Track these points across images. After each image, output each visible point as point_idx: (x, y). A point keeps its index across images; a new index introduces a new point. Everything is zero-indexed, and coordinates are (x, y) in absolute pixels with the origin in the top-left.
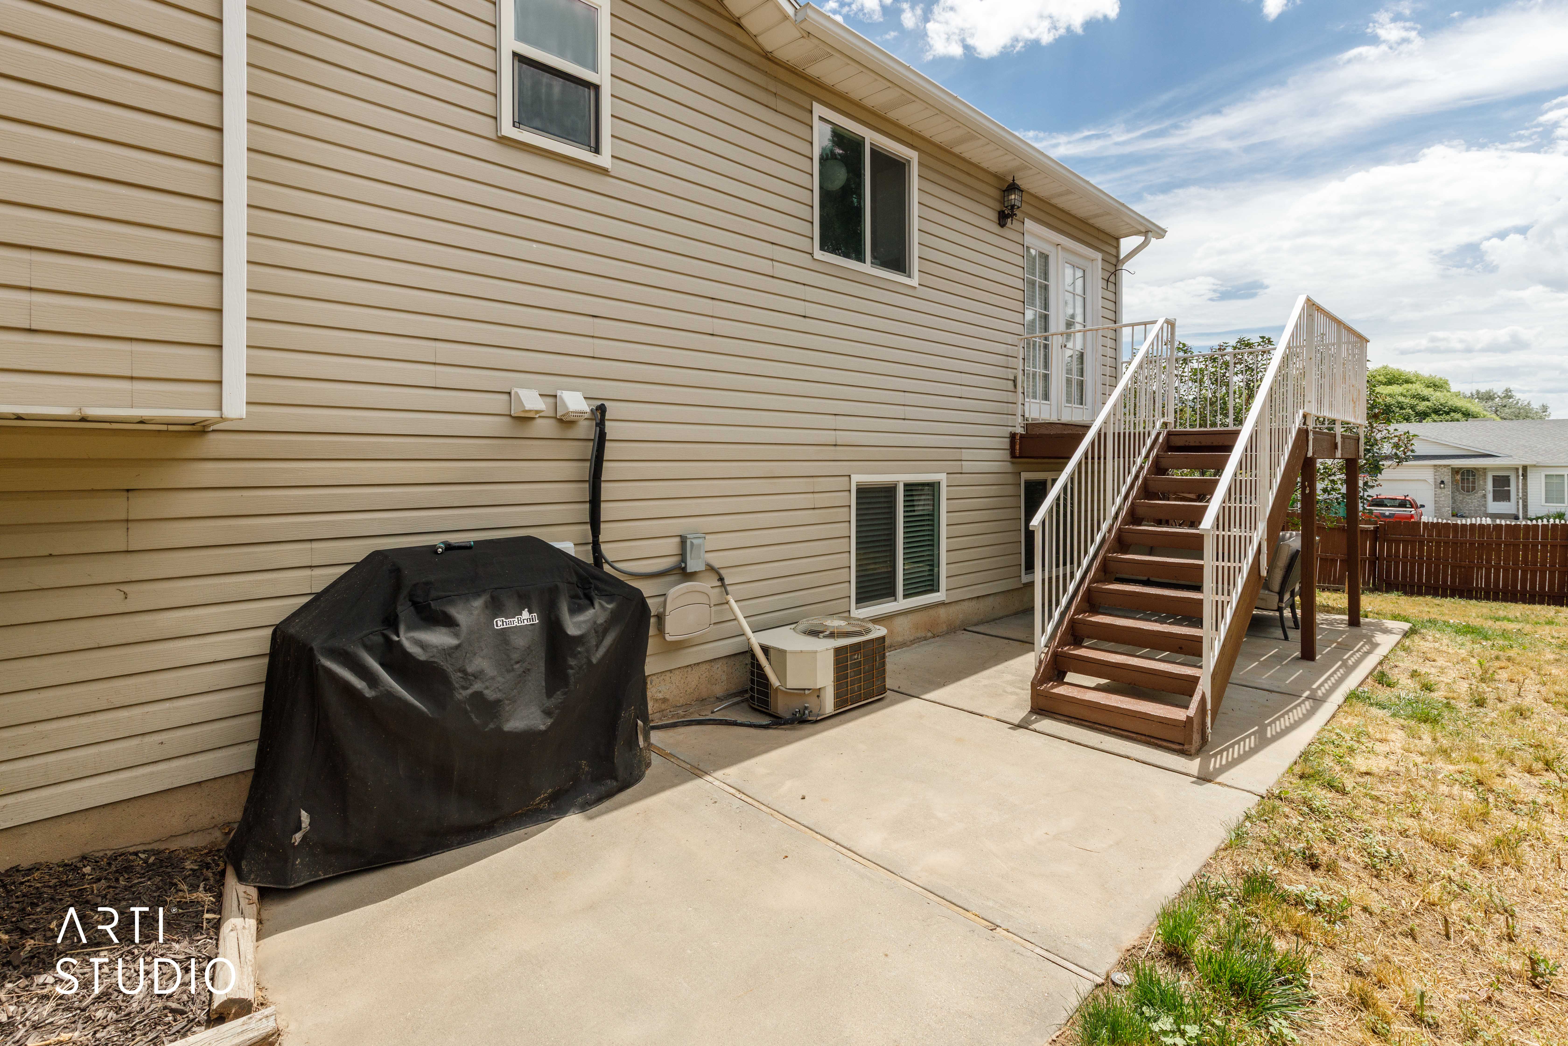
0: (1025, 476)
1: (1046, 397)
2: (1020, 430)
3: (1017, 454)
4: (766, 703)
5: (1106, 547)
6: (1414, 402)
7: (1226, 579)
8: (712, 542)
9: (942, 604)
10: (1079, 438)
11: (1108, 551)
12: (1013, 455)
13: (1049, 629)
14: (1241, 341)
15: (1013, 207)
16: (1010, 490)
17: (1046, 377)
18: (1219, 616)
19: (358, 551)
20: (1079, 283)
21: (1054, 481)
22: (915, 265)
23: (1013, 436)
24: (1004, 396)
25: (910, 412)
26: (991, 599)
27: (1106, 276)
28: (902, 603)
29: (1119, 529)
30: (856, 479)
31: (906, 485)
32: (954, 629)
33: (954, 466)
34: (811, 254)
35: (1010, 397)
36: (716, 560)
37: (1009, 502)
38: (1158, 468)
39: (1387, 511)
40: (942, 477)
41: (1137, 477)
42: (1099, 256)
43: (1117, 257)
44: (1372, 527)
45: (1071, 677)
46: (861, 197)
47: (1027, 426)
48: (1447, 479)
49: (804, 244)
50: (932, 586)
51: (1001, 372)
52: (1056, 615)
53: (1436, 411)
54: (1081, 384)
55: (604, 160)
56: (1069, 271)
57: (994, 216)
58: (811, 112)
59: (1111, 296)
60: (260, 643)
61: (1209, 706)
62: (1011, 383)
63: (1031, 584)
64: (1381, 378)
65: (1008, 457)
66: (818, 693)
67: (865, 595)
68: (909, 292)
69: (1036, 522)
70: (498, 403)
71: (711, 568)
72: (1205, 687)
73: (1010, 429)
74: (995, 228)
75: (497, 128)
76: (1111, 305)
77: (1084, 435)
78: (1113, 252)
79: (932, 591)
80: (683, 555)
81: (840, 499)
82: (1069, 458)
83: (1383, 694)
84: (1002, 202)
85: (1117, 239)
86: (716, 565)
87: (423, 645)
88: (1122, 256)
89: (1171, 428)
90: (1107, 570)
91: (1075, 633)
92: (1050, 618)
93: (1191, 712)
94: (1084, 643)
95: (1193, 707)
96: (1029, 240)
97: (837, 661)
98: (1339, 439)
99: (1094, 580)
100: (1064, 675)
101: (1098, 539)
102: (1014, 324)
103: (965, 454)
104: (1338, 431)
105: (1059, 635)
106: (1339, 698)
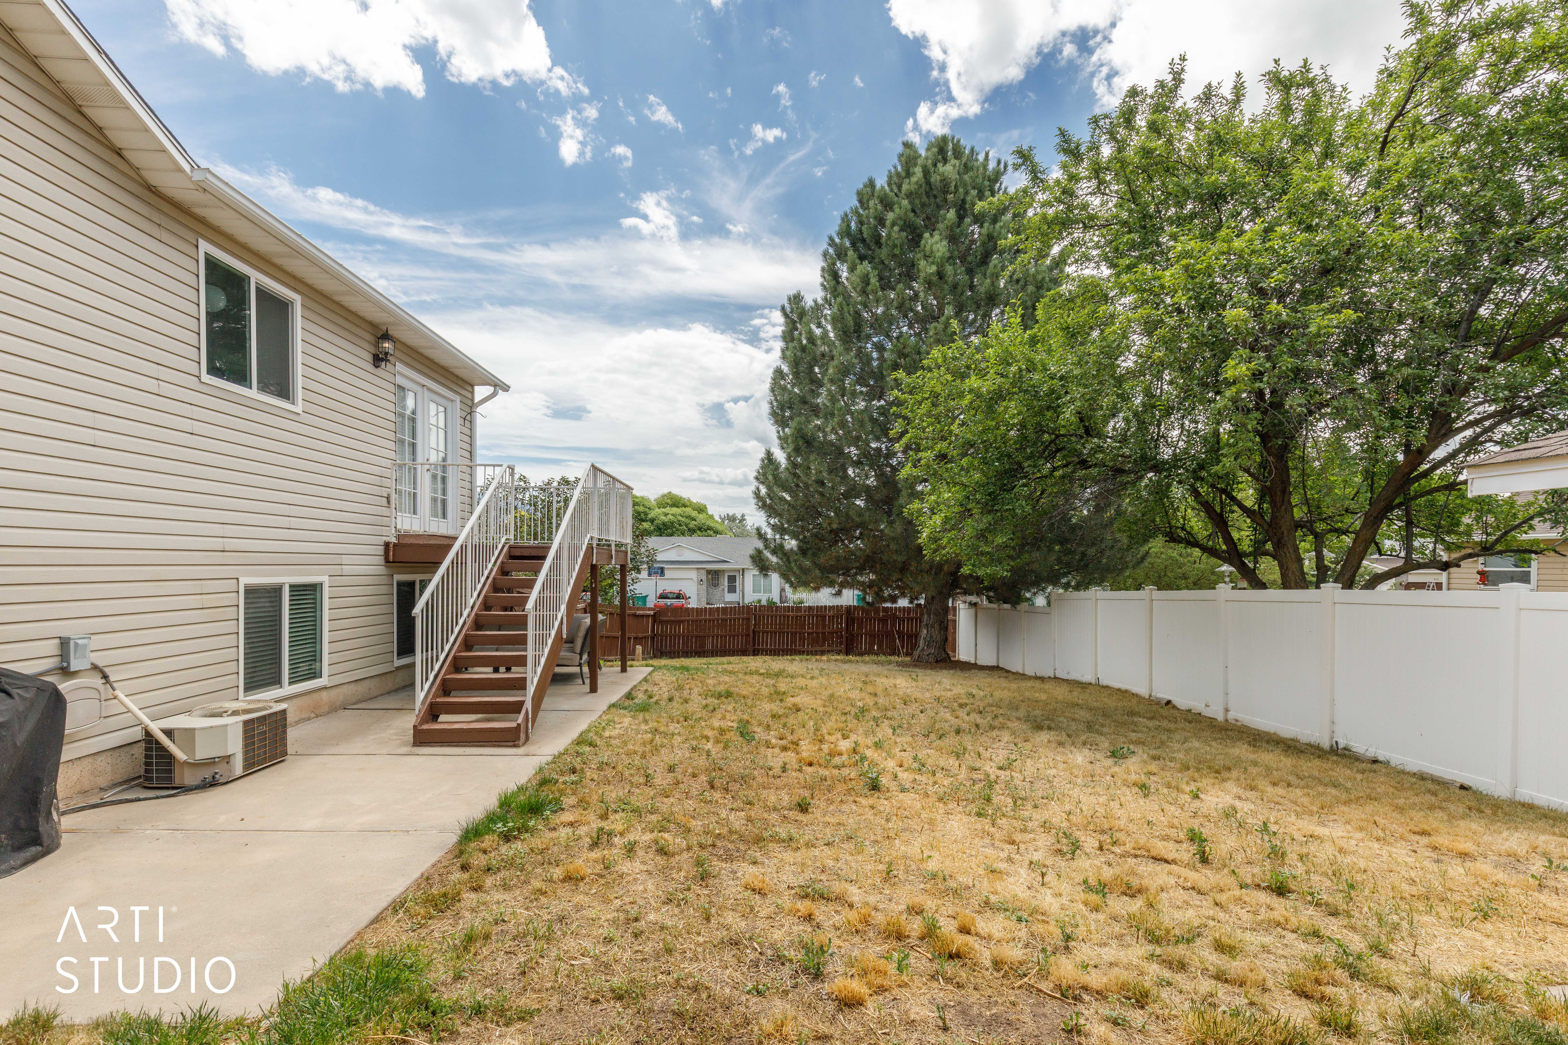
0: (397, 577)
1: (415, 511)
2: (394, 540)
3: (391, 559)
4: (170, 779)
5: (466, 627)
6: (687, 521)
7: (541, 641)
8: (97, 642)
9: (325, 688)
10: (447, 546)
11: (468, 630)
12: (387, 561)
13: (427, 686)
14: (563, 479)
15: (386, 354)
16: (384, 589)
17: (414, 495)
18: (536, 664)
20: (442, 416)
22: (300, 394)
23: (387, 545)
24: (379, 510)
25: (294, 522)
26: (367, 681)
27: (464, 415)
28: (287, 689)
29: (476, 615)
30: (245, 581)
31: (291, 586)
32: (334, 709)
33: (336, 570)
34: (199, 377)
35: (385, 511)
36: (100, 659)
37: (384, 599)
38: (504, 571)
39: (669, 602)
40: (324, 579)
41: (488, 578)
42: (458, 399)
43: (472, 400)
45: (443, 718)
46: (246, 328)
47: (398, 537)
48: (704, 578)
49: (192, 367)
50: (315, 674)
51: (376, 490)
52: (431, 677)
53: (700, 529)
54: (444, 502)
56: (433, 406)
57: (369, 358)
58: (197, 247)
59: (467, 432)
61: (530, 717)
62: (385, 500)
63: (413, 665)
64: (669, 501)
65: (383, 562)
66: (227, 759)
67: (251, 685)
68: (293, 416)
69: (416, 611)
71: (95, 667)
72: (528, 705)
73: (385, 538)
74: (370, 368)
76: (467, 439)
77: (452, 545)
78: (469, 395)
79: (314, 678)
80: (64, 655)
81: (230, 598)
83: (627, 703)
84: (377, 345)
85: (472, 386)
86: (100, 664)
88: (476, 401)
89: (512, 542)
90: (468, 644)
91: (446, 688)
92: (427, 679)
93: (519, 721)
94: (453, 693)
95: (521, 718)
96: (399, 380)
97: (245, 732)
98: (613, 553)
99: (458, 651)
100: (438, 717)
101: (461, 622)
102: (387, 450)
103: (345, 559)
104: (613, 548)
105: (434, 690)
106: (605, 708)
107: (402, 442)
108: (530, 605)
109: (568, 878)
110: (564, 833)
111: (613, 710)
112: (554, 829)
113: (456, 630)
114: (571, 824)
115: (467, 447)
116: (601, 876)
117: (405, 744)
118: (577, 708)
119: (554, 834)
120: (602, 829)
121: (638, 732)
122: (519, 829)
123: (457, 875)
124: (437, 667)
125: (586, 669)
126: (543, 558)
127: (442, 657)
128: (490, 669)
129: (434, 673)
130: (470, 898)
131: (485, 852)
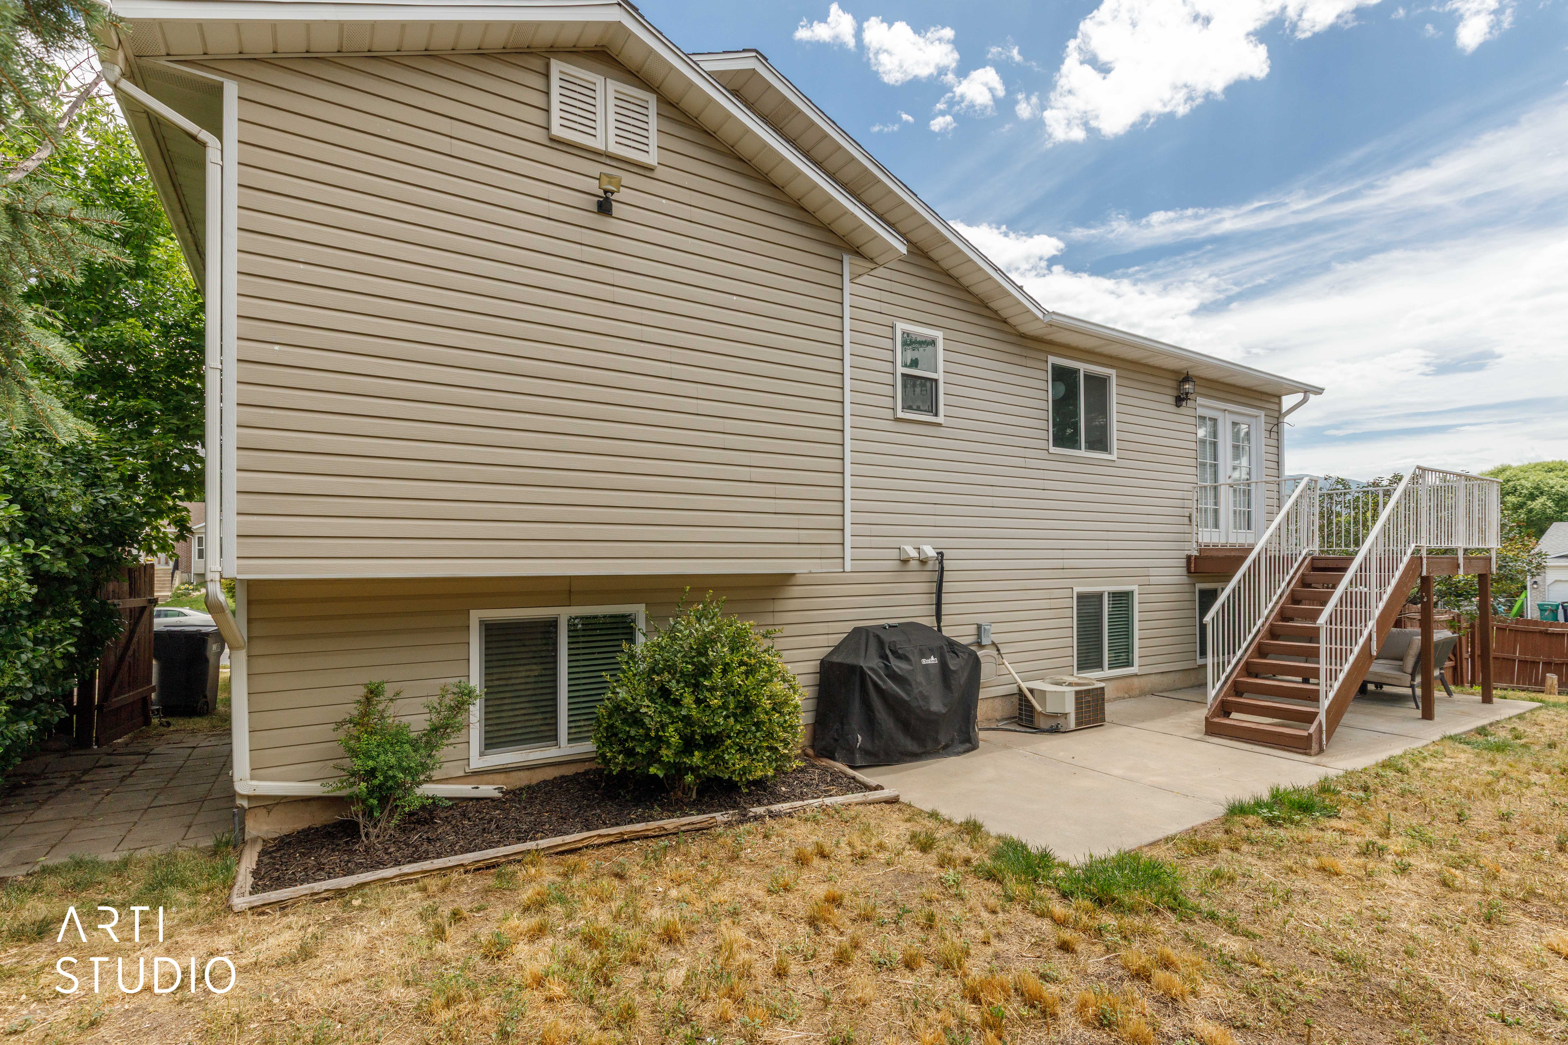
0: (1199, 586)
1: (1216, 526)
2: (1196, 553)
3: (1193, 570)
4: (1032, 722)
5: (1259, 636)
7: (1338, 655)
8: (994, 628)
9: (1136, 675)
10: (1243, 559)
11: (1262, 638)
12: (1189, 572)
13: (1218, 686)
15: (1187, 394)
16: (1187, 596)
17: (1216, 511)
18: (1332, 678)
19: (849, 627)
21: (1223, 589)
22: (1115, 444)
23: (1189, 558)
24: (1181, 528)
25: (1112, 544)
26: (1172, 675)
27: (1269, 427)
28: (1108, 673)
29: (1271, 625)
30: (1077, 590)
31: (1109, 593)
32: (1143, 693)
33: (1144, 580)
34: (1048, 450)
35: (1187, 529)
36: (997, 639)
37: (1187, 605)
38: (1303, 584)
40: (1135, 588)
41: (1285, 589)
42: (1262, 414)
43: (1280, 411)
45: (1234, 715)
46: (1076, 406)
47: (1200, 551)
49: (1043, 444)
50: (1129, 663)
51: (1179, 511)
52: (1223, 678)
54: (1248, 514)
55: (940, 419)
57: (1171, 400)
58: (1047, 362)
59: (1274, 443)
60: (814, 666)
61: (1324, 728)
62: (1186, 520)
63: (1205, 666)
65: (1185, 573)
66: (1065, 715)
67: (1082, 666)
68: (1110, 463)
69: (1208, 619)
70: (895, 554)
71: (993, 644)
72: (1322, 717)
73: (1187, 552)
74: (1173, 409)
75: (895, 413)
76: (1274, 450)
77: (1246, 557)
78: (1276, 407)
79: (1128, 666)
80: (979, 635)
81: (1067, 603)
82: (1232, 576)
83: (1476, 738)
84: (1179, 388)
85: (1279, 397)
86: (996, 642)
87: (899, 668)
88: (1284, 411)
89: (1316, 554)
90: (1261, 651)
91: (1237, 689)
92: (1218, 679)
93: (1311, 731)
94: (1245, 695)
95: (1313, 728)
96: (1201, 411)
97: (1076, 699)
98: (1461, 561)
99: (1251, 657)
100: (1229, 714)
101: (1254, 631)
102: (1188, 475)
103: (1152, 571)
104: (1461, 554)
105: (1225, 689)
106: (1437, 738)
107: (1203, 465)
108: (1322, 620)
109: (1322, 869)
110: (1329, 836)
111: (1450, 743)
112: (1322, 830)
113: (1249, 638)
114: (1343, 832)
115: (1274, 458)
116: (1361, 879)
117: (1198, 732)
118: (1396, 731)
119: (1321, 834)
120: (1374, 844)
121: (1473, 770)
122: (1284, 819)
123: (1218, 835)
124: (1228, 670)
125: (1419, 692)
126: (1345, 569)
127: (1234, 661)
128: (1300, 679)
129: (1225, 675)
130: (1225, 852)
131: (1247, 827)
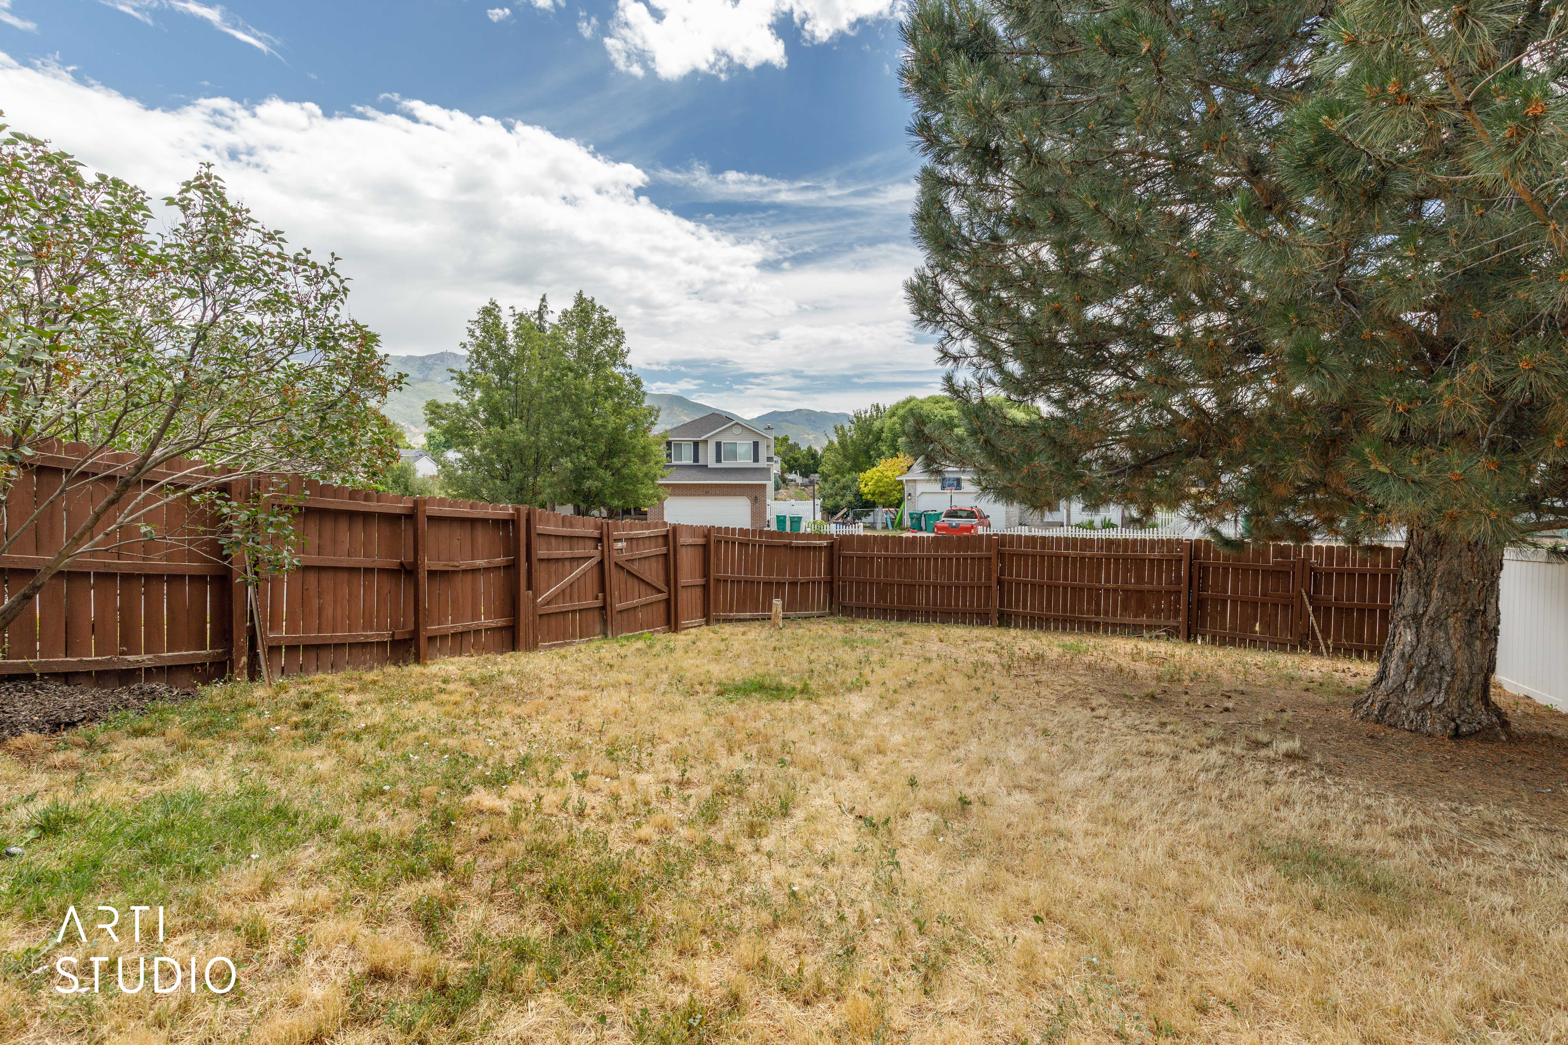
44: (824, 543)
